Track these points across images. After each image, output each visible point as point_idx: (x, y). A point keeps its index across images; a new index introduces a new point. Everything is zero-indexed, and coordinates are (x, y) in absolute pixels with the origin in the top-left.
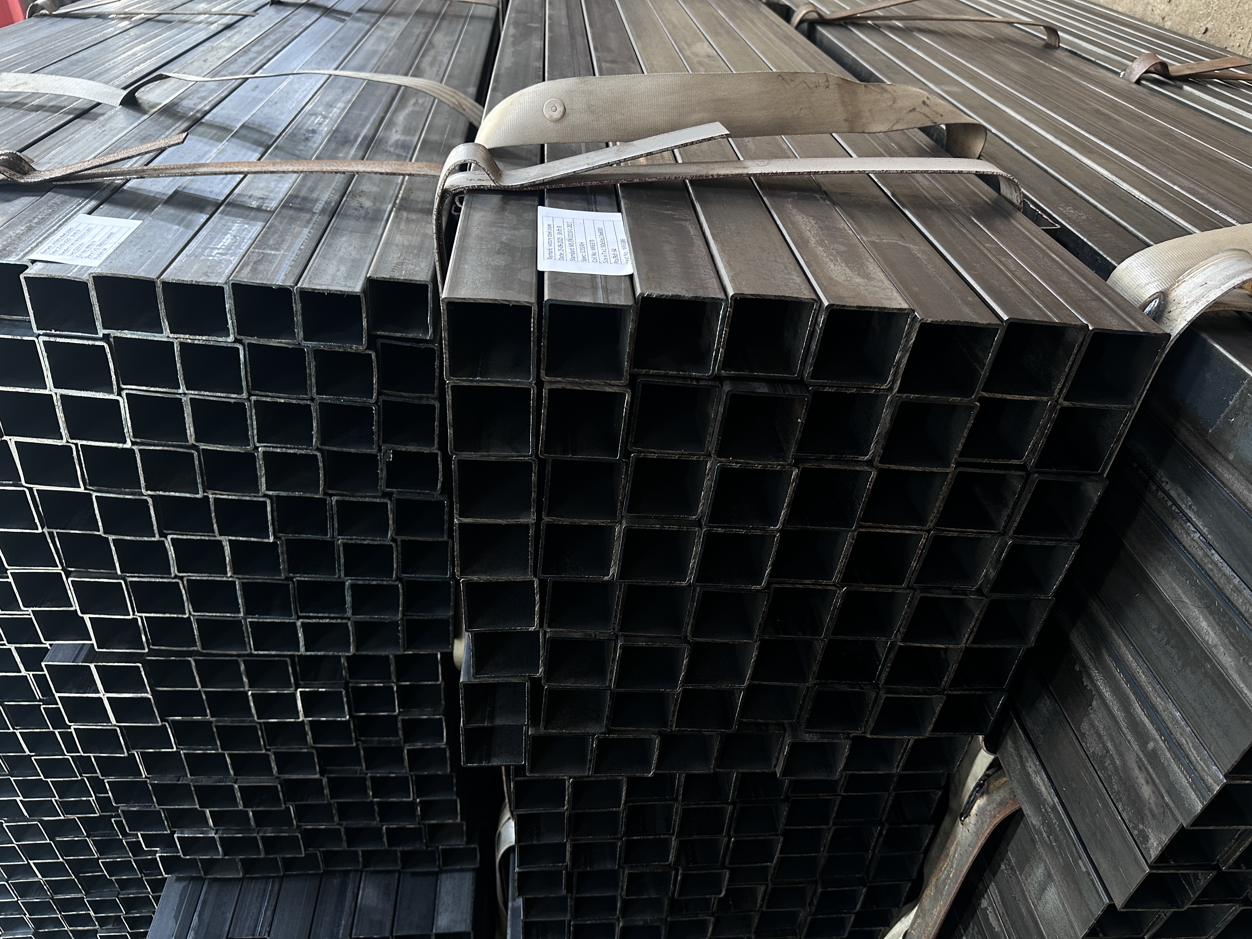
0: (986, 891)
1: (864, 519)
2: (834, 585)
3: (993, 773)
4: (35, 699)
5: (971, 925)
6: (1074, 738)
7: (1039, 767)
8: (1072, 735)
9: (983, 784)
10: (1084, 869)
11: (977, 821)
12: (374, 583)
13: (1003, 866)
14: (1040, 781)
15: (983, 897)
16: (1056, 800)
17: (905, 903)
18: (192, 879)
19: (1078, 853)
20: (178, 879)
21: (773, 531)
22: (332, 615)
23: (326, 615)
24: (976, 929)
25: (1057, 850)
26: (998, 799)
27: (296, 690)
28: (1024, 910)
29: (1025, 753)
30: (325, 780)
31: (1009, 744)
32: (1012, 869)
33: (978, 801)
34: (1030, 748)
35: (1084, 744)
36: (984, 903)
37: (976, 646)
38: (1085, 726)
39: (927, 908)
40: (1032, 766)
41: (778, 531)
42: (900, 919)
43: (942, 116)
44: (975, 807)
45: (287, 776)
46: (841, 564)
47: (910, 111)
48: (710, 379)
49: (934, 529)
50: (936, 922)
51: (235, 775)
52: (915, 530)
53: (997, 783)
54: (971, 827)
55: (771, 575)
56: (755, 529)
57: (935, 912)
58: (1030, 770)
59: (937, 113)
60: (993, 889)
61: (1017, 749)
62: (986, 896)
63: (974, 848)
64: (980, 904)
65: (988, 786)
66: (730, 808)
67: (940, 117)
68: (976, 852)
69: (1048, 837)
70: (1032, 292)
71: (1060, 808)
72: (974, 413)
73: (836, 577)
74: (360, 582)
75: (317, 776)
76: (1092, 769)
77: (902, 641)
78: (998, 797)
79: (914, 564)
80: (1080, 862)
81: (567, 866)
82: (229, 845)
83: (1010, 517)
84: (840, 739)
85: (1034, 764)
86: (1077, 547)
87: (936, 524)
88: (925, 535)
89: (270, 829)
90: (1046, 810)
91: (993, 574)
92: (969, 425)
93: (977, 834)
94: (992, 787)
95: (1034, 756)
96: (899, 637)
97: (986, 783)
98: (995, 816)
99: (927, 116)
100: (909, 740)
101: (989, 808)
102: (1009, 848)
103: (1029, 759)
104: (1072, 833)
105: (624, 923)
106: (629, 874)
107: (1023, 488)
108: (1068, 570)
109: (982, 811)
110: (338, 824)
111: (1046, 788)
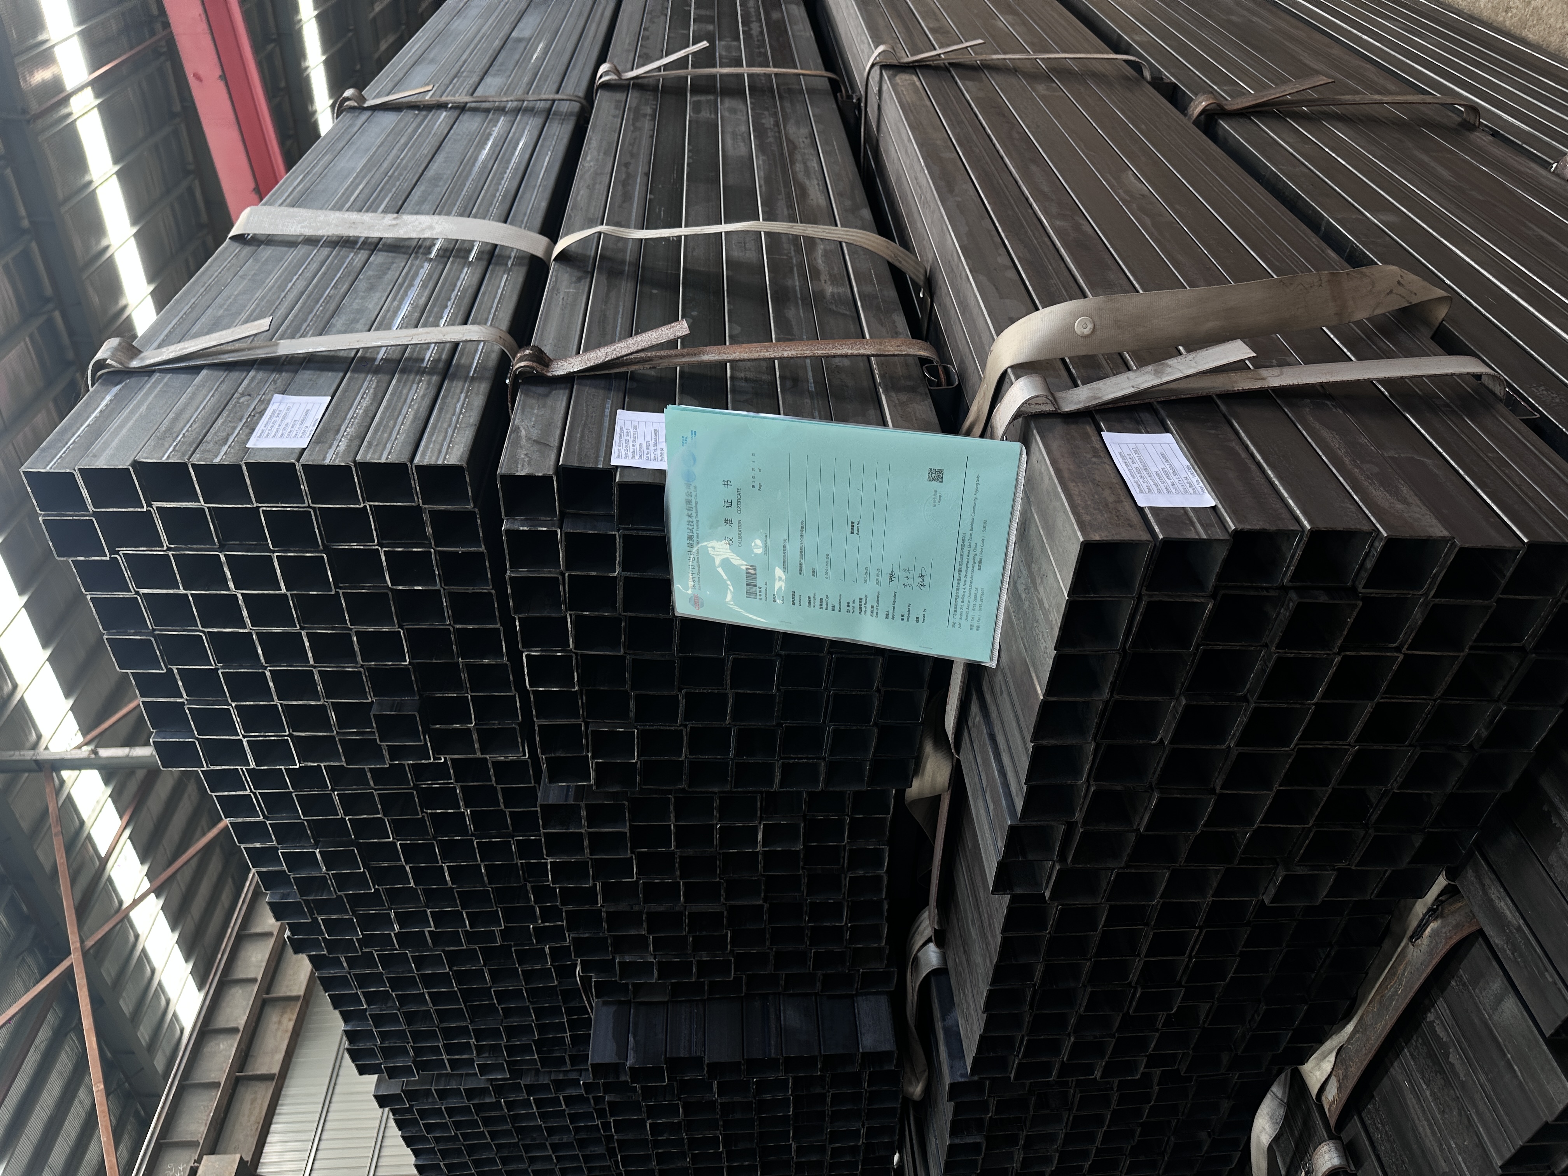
0: (1433, 1006)
1: (1385, 693)
2: (1349, 745)
3: (1447, 899)
4: (467, 834)
5: (1415, 1037)
6: (1541, 869)
7: (1504, 894)
8: (1538, 865)
9: (1437, 909)
10: (1550, 980)
11: (1431, 942)
12: (854, 728)
13: (1453, 983)
14: (1504, 906)
15: (1430, 1011)
16: (1521, 922)
17: (1341, 1019)
18: (620, 1003)
19: (1545, 967)
20: (605, 1003)
21: (1309, 704)
22: (810, 756)
23: (805, 756)
24: (1420, 1041)
25: (1522, 964)
26: (1454, 922)
27: (760, 823)
28: (1476, 1021)
29: (1487, 881)
30: (766, 906)
31: (1470, 874)
32: (1464, 985)
33: (1432, 924)
34: (1493, 877)
35: (1551, 874)
36: (1430, 1017)
37: (1461, 791)
38: (1553, 859)
39: (1369, 1023)
40: (1495, 892)
41: (1313, 704)
42: (1331, 1036)
43: (1416, 294)
44: (1429, 930)
45: (733, 903)
46: (1357, 729)
47: (1388, 294)
48: (1277, 588)
49: (1439, 698)
50: (1381, 1035)
51: (685, 902)
52: (1423, 699)
53: (1452, 908)
54: (1424, 948)
55: (1299, 739)
56: (1295, 703)
57: (1379, 1026)
58: (1493, 896)
59: (1411, 292)
60: (1441, 1004)
61: (1479, 877)
62: (1432, 1010)
63: (1426, 967)
64: (1425, 1019)
65: (1443, 910)
66: (1198, 931)
67: (1413, 296)
68: (1429, 970)
69: (1513, 954)
70: (1540, 508)
71: (1525, 929)
72: (1490, 611)
73: (1352, 738)
74: (842, 728)
75: (761, 902)
76: (1559, 895)
77: (1398, 789)
78: (1453, 920)
79: (1418, 726)
80: (1546, 974)
81: (1035, 985)
82: (665, 969)
83: (1505, 687)
84: (1327, 870)
85: (1498, 891)
86: (1561, 711)
87: (1442, 695)
88: (1431, 703)
89: (704, 953)
90: (1510, 931)
91: (1485, 733)
92: (1485, 620)
93: (1431, 953)
94: (1446, 911)
95: (1498, 885)
96: (1395, 785)
97: (1440, 908)
98: (1451, 938)
99: (1403, 297)
100: (1386, 871)
101: (1444, 930)
102: (1462, 966)
103: (1493, 887)
104: (1538, 950)
105: (1076, 1038)
106: (1092, 992)
107: (1520, 665)
108: (1551, 729)
109: (1435, 933)
110: (769, 948)
111: (1511, 912)
